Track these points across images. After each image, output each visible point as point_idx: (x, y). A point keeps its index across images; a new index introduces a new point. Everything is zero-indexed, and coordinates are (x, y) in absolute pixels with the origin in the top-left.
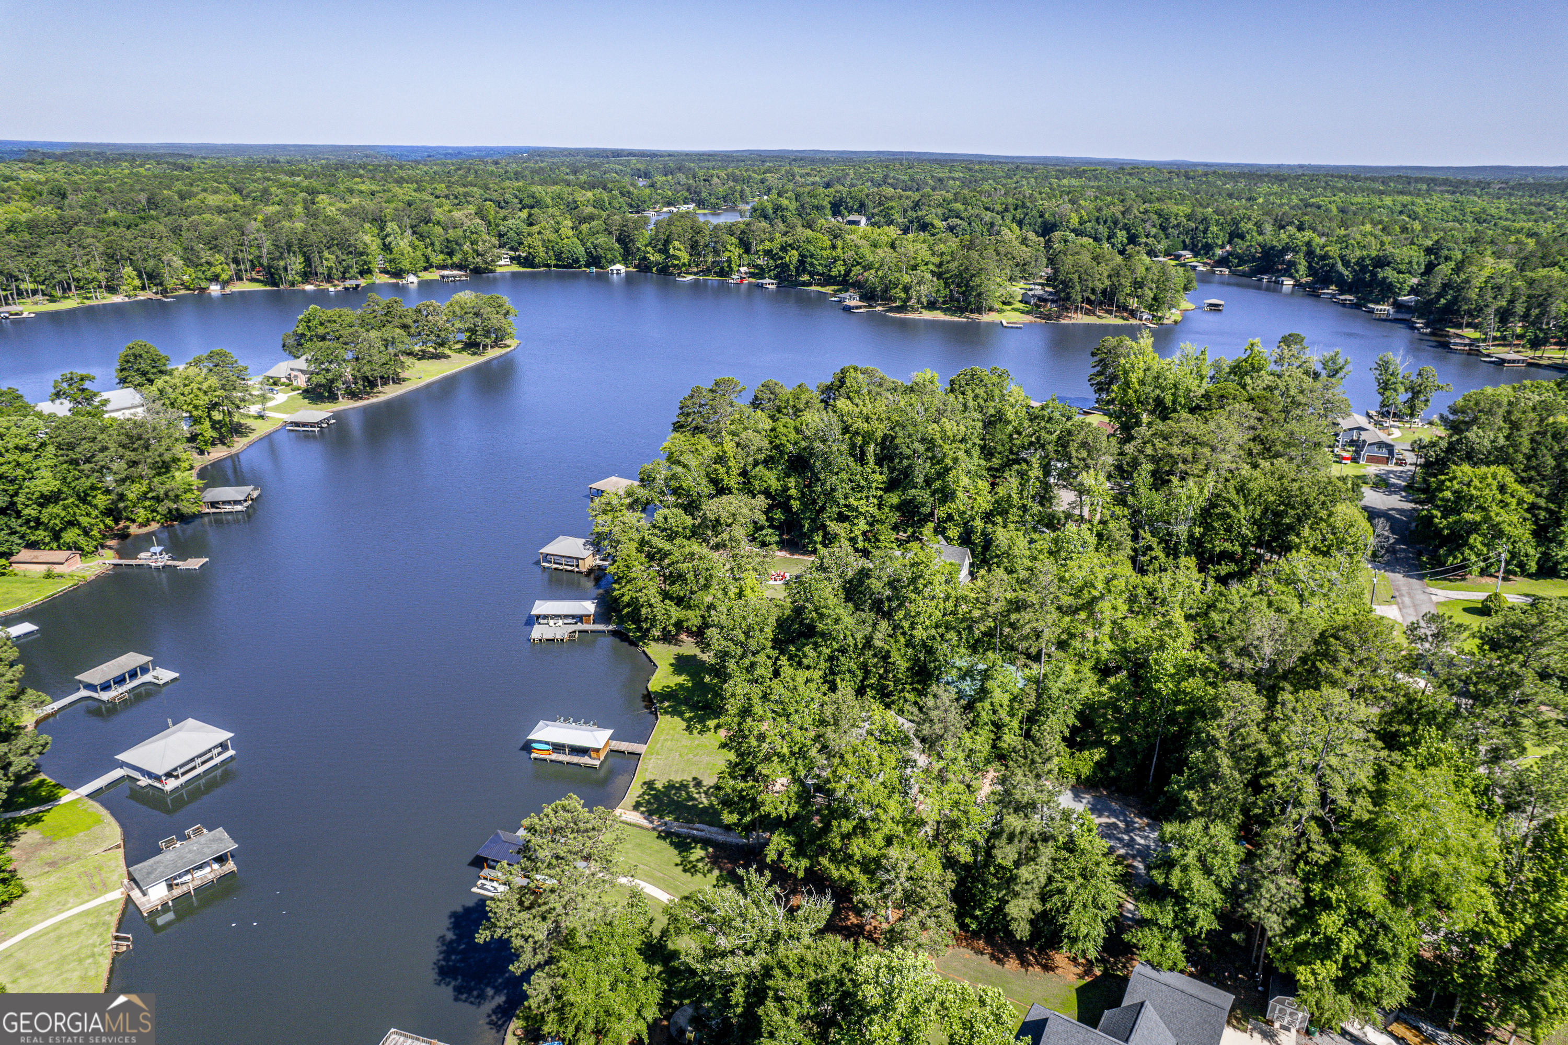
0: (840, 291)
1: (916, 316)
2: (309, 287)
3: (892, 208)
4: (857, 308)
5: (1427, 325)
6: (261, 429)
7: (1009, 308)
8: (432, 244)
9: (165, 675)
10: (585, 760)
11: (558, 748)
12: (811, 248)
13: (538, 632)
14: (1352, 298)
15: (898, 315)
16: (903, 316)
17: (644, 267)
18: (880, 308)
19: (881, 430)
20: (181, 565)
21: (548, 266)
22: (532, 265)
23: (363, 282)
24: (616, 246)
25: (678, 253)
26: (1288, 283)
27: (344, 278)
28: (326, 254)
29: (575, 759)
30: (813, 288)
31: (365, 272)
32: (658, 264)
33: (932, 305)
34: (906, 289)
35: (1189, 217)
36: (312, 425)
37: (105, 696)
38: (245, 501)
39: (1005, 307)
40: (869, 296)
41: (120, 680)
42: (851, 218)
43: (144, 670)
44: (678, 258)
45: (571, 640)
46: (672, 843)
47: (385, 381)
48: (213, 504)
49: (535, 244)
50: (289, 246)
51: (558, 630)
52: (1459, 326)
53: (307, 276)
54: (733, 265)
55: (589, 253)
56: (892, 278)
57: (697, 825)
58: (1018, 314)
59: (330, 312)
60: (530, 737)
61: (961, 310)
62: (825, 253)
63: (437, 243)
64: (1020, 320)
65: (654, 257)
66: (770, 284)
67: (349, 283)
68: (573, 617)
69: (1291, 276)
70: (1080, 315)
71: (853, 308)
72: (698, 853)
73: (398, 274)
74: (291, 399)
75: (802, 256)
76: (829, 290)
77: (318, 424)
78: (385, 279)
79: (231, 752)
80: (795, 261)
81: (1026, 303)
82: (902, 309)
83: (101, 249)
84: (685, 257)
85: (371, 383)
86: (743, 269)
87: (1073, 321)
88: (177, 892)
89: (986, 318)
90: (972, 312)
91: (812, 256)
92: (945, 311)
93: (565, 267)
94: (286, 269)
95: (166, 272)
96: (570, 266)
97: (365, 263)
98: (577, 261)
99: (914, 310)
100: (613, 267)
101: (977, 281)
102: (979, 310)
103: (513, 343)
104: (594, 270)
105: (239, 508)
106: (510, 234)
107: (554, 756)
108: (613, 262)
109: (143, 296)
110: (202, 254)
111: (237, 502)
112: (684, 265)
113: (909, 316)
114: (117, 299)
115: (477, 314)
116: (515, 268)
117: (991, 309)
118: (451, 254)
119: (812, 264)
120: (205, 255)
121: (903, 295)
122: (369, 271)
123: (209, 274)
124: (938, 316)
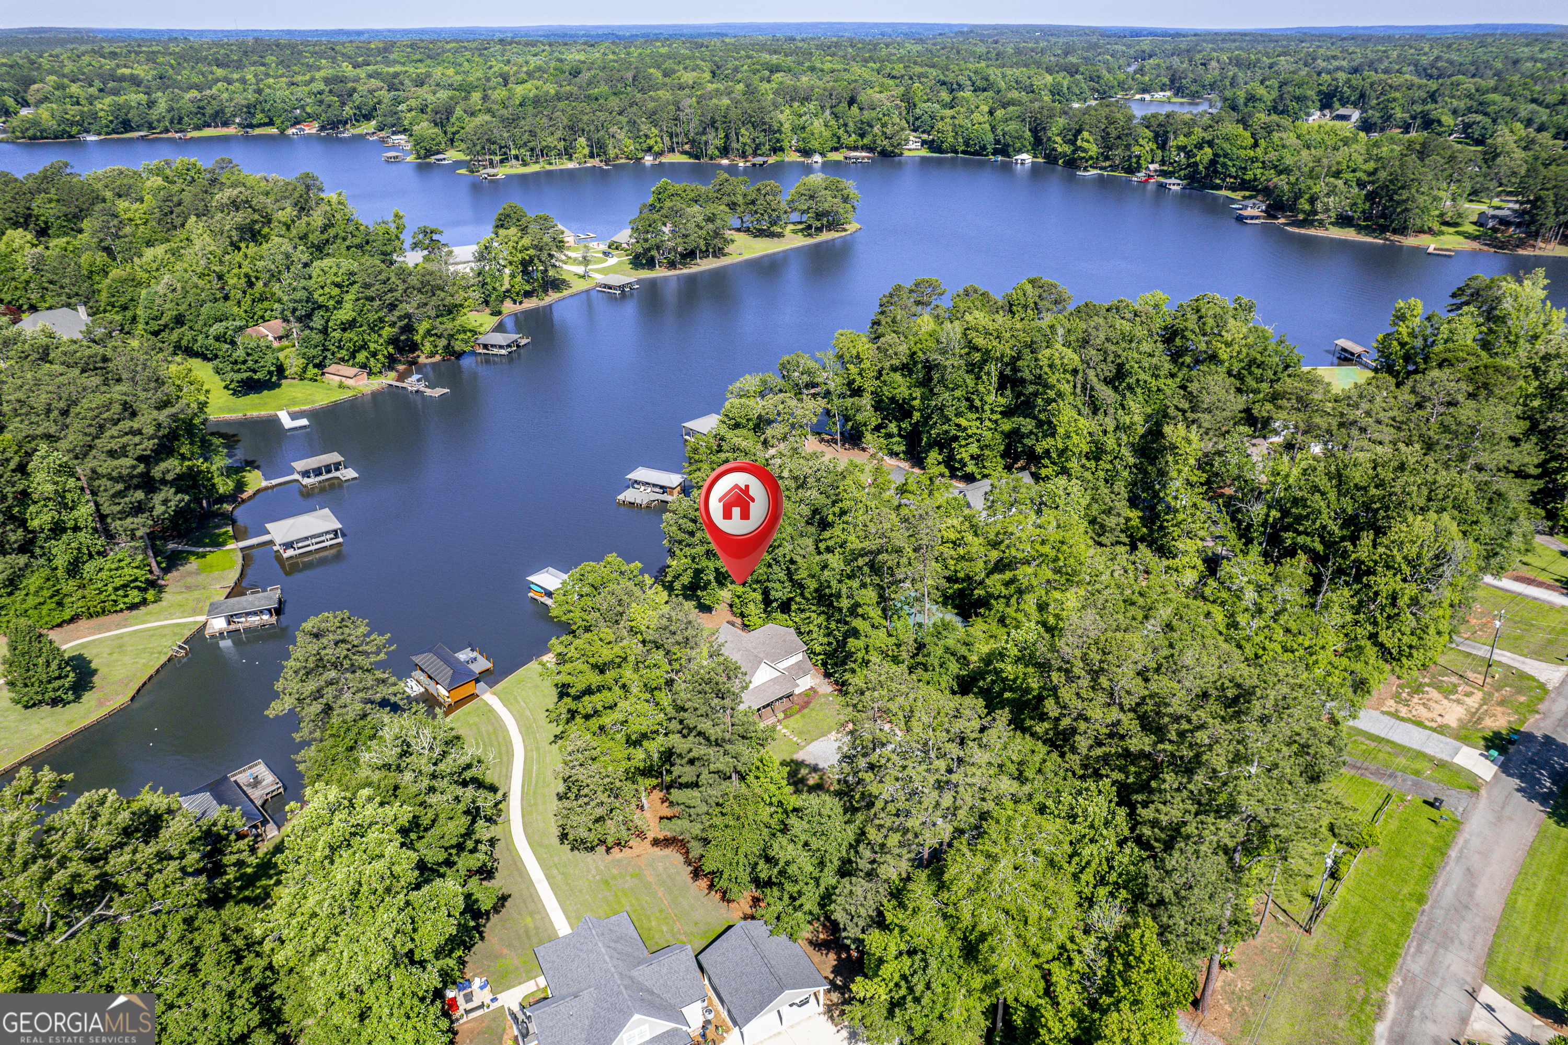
0: (1250, 197)
1: (1320, 233)
2: (725, 162)
3: (1394, 100)
4: (1256, 218)
6: (579, 286)
7: (1452, 230)
8: (846, 125)
9: (349, 473)
11: (548, 593)
12: (1226, 146)
13: (629, 495)
15: (1296, 230)
16: (1303, 231)
17: (1051, 158)
18: (1282, 221)
19: (1006, 349)
20: (429, 392)
21: (956, 152)
22: (939, 150)
23: (772, 160)
24: (1028, 134)
25: (1085, 145)
27: (755, 154)
28: (743, 131)
30: (1224, 193)
31: (777, 150)
32: (1064, 155)
33: (1344, 221)
34: (1312, 200)
36: (615, 288)
37: (306, 481)
38: (509, 346)
39: (1444, 228)
40: (1276, 207)
41: (318, 472)
42: (1342, 111)
43: (337, 466)
44: (1085, 151)
45: (648, 507)
47: (705, 254)
48: (485, 346)
49: (945, 129)
50: (713, 122)
51: (643, 496)
53: (725, 151)
54: (1142, 162)
55: (997, 142)
56: (1303, 186)
58: (1461, 239)
59: (677, 186)
60: (530, 578)
61: (1383, 229)
62: (1243, 153)
63: (851, 124)
64: (1458, 247)
65: (1062, 148)
66: (1175, 185)
67: (759, 160)
68: (662, 487)
71: (1252, 218)
73: (806, 153)
74: (620, 263)
75: (1216, 155)
76: (1238, 195)
77: (622, 287)
78: (794, 157)
79: (340, 540)
80: (1206, 161)
81: (1480, 225)
82: (1306, 223)
83: (565, 121)
84: (1093, 150)
85: (689, 255)
86: (1152, 167)
88: (233, 627)
89: (1411, 241)
90: (1395, 232)
91: (1225, 156)
92: (1359, 229)
93: (973, 154)
94: (706, 143)
95: (610, 143)
96: (975, 153)
97: (778, 141)
98: (984, 148)
99: (1321, 223)
100: (1019, 157)
101: (1405, 194)
102: (1402, 230)
103: (852, 227)
104: (1000, 158)
105: (503, 352)
106: (926, 117)
108: (1020, 151)
109: (591, 163)
110: (643, 127)
111: (501, 347)
112: (1091, 158)
113: (1312, 232)
114: (570, 165)
115: (812, 197)
116: (924, 153)
117: (1421, 231)
118: (862, 136)
119: (1224, 165)
120: (644, 128)
121: (1307, 207)
122: (782, 149)
123: (645, 146)
124: (1350, 234)
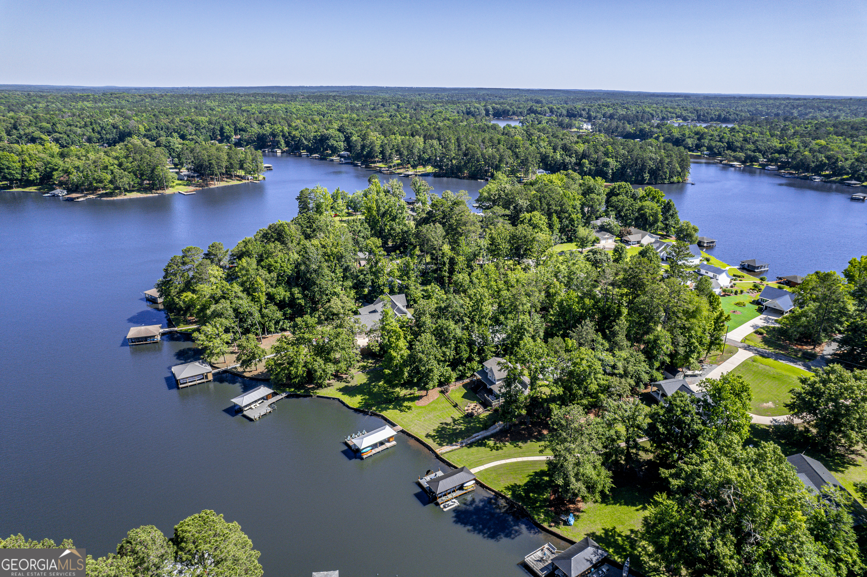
0: (42, 189)
4: (78, 198)
5: (362, 164)
7: (174, 184)
10: (388, 445)
11: (374, 446)
14: (317, 155)
26: (279, 151)
29: (383, 447)
30: (15, 190)
34: (113, 182)
35: (210, 122)
40: (73, 190)
46: (477, 446)
51: (264, 409)
52: (374, 162)
57: (474, 435)
61: (149, 190)
69: (279, 148)
70: (216, 183)
71: (75, 198)
72: (491, 443)
76: (31, 189)
81: (181, 180)
82: (111, 194)
87: (216, 186)
90: (157, 189)
91: (8, 168)
92: (139, 192)
99: (120, 194)
107: (374, 452)
117: (170, 186)
119: (11, 174)
121: (111, 186)
